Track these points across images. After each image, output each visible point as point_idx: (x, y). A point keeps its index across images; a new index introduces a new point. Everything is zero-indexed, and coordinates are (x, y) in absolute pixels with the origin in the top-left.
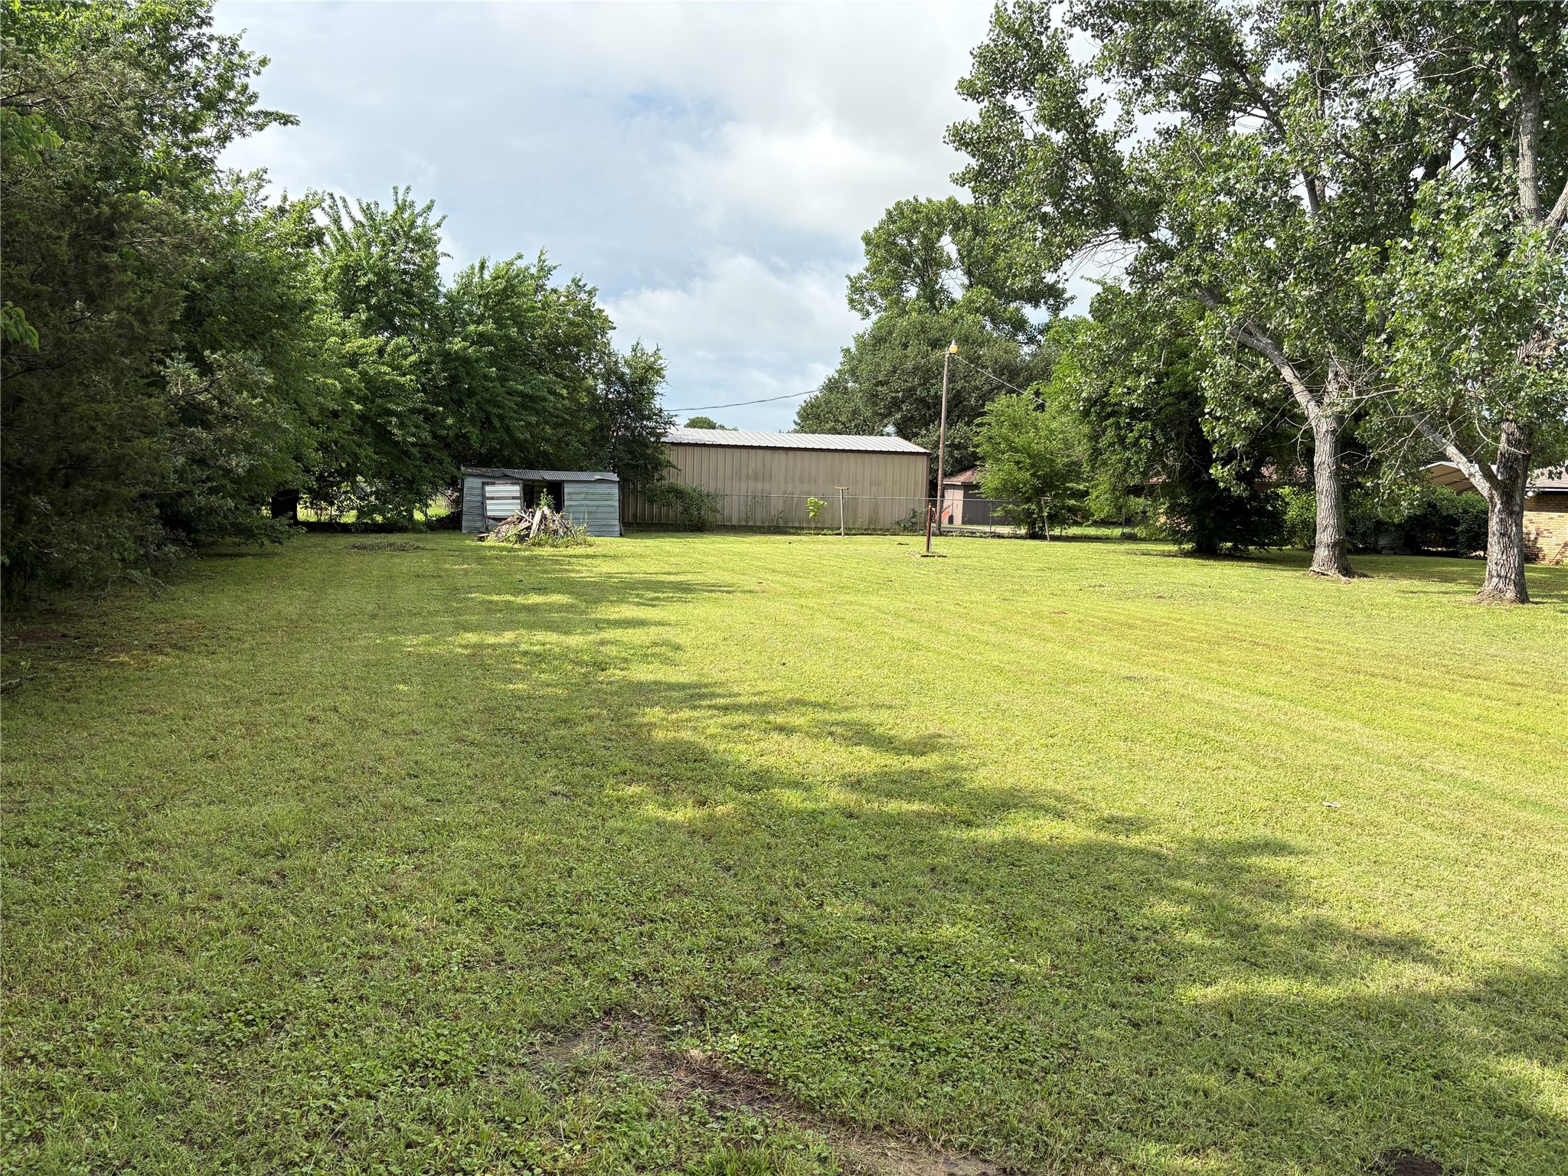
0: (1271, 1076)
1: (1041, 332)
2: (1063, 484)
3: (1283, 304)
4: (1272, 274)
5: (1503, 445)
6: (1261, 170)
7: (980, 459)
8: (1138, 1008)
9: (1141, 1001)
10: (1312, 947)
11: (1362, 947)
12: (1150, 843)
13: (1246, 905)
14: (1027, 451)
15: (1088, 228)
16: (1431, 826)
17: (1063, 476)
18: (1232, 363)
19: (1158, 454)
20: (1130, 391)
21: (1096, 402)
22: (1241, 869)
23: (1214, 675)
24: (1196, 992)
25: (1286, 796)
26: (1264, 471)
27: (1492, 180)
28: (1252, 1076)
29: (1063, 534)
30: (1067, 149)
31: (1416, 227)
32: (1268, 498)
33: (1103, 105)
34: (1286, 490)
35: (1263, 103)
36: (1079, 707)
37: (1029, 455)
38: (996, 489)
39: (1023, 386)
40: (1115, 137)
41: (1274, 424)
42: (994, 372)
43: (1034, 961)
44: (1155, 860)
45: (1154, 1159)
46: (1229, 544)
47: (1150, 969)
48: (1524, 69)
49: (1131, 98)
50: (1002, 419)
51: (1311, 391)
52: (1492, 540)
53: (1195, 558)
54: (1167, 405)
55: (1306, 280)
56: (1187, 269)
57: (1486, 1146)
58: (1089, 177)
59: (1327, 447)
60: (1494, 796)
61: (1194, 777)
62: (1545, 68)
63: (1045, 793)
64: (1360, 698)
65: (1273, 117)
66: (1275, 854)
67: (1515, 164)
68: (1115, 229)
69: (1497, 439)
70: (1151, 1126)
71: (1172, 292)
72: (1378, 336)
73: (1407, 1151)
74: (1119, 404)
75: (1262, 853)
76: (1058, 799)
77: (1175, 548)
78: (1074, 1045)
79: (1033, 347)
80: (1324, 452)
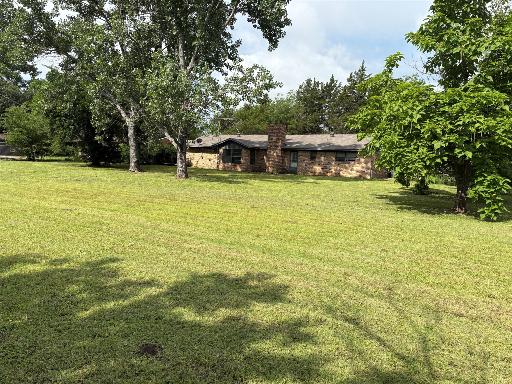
0: (106, 334)
1: (28, 83)
2: (41, 140)
3: (115, 84)
4: (111, 74)
5: (179, 133)
6: (104, 38)
7: (5, 129)
8: (61, 325)
9: (62, 322)
10: (122, 289)
11: (137, 286)
12: (69, 266)
13: (102, 281)
14: (24, 127)
15: (43, 47)
16: (160, 245)
17: (40, 137)
18: (100, 102)
19: (76, 131)
20: (64, 108)
21: (51, 111)
22: (102, 269)
23: (96, 206)
24: (84, 314)
25: (118, 243)
26: (114, 138)
27: (173, 55)
28: (100, 336)
29: (43, 159)
30: (33, 16)
31: (152, 65)
32: (115, 147)
33: (46, 3)
34: (121, 145)
35: (104, 15)
36: (45, 222)
37: (26, 129)
38: (12, 142)
39: (21, 103)
40: (52, 15)
41: (115, 123)
42: (9, 96)
43: (20, 319)
44: (71, 272)
45: (64, 376)
46: (103, 162)
47: (66, 310)
48: (179, 24)
49: (57, 3)
50: (13, 115)
51: (126, 113)
52: (178, 160)
53: (92, 167)
54: (78, 114)
55: (122, 77)
56: (82, 68)
57: (169, 335)
58: (42, 28)
59: (132, 131)
60: (177, 234)
61: (87, 241)
62: (184, 25)
63: (29, 255)
64: (142, 209)
65: (107, 21)
66: (113, 262)
67: (178, 52)
68: (54, 49)
69: (178, 131)
70: (64, 365)
71: (78, 75)
72: (144, 97)
73: (147, 344)
74: (60, 113)
75: (109, 263)
76: (34, 257)
77: (85, 164)
78: (35, 345)
79: (25, 89)
80: (131, 133)
